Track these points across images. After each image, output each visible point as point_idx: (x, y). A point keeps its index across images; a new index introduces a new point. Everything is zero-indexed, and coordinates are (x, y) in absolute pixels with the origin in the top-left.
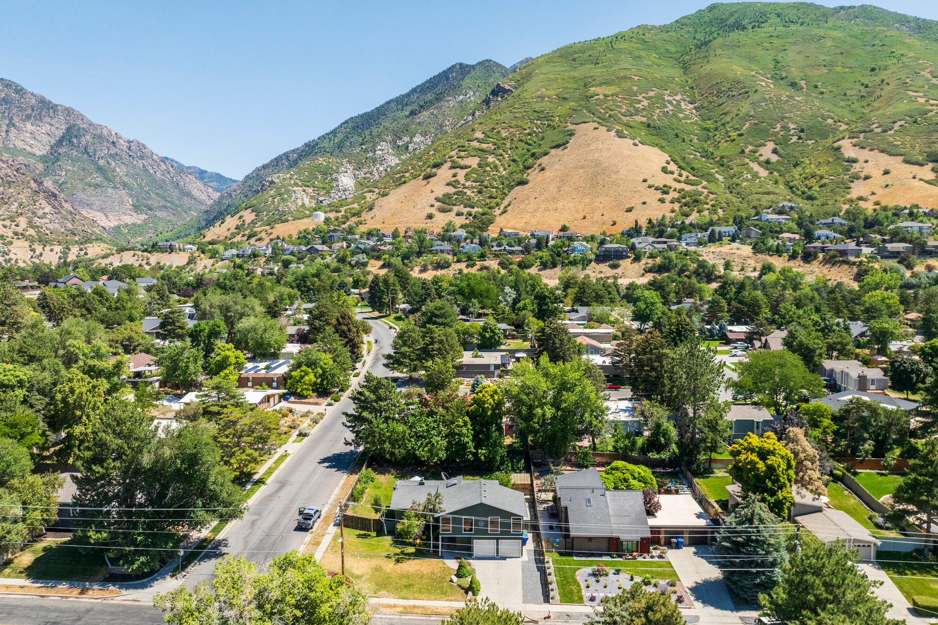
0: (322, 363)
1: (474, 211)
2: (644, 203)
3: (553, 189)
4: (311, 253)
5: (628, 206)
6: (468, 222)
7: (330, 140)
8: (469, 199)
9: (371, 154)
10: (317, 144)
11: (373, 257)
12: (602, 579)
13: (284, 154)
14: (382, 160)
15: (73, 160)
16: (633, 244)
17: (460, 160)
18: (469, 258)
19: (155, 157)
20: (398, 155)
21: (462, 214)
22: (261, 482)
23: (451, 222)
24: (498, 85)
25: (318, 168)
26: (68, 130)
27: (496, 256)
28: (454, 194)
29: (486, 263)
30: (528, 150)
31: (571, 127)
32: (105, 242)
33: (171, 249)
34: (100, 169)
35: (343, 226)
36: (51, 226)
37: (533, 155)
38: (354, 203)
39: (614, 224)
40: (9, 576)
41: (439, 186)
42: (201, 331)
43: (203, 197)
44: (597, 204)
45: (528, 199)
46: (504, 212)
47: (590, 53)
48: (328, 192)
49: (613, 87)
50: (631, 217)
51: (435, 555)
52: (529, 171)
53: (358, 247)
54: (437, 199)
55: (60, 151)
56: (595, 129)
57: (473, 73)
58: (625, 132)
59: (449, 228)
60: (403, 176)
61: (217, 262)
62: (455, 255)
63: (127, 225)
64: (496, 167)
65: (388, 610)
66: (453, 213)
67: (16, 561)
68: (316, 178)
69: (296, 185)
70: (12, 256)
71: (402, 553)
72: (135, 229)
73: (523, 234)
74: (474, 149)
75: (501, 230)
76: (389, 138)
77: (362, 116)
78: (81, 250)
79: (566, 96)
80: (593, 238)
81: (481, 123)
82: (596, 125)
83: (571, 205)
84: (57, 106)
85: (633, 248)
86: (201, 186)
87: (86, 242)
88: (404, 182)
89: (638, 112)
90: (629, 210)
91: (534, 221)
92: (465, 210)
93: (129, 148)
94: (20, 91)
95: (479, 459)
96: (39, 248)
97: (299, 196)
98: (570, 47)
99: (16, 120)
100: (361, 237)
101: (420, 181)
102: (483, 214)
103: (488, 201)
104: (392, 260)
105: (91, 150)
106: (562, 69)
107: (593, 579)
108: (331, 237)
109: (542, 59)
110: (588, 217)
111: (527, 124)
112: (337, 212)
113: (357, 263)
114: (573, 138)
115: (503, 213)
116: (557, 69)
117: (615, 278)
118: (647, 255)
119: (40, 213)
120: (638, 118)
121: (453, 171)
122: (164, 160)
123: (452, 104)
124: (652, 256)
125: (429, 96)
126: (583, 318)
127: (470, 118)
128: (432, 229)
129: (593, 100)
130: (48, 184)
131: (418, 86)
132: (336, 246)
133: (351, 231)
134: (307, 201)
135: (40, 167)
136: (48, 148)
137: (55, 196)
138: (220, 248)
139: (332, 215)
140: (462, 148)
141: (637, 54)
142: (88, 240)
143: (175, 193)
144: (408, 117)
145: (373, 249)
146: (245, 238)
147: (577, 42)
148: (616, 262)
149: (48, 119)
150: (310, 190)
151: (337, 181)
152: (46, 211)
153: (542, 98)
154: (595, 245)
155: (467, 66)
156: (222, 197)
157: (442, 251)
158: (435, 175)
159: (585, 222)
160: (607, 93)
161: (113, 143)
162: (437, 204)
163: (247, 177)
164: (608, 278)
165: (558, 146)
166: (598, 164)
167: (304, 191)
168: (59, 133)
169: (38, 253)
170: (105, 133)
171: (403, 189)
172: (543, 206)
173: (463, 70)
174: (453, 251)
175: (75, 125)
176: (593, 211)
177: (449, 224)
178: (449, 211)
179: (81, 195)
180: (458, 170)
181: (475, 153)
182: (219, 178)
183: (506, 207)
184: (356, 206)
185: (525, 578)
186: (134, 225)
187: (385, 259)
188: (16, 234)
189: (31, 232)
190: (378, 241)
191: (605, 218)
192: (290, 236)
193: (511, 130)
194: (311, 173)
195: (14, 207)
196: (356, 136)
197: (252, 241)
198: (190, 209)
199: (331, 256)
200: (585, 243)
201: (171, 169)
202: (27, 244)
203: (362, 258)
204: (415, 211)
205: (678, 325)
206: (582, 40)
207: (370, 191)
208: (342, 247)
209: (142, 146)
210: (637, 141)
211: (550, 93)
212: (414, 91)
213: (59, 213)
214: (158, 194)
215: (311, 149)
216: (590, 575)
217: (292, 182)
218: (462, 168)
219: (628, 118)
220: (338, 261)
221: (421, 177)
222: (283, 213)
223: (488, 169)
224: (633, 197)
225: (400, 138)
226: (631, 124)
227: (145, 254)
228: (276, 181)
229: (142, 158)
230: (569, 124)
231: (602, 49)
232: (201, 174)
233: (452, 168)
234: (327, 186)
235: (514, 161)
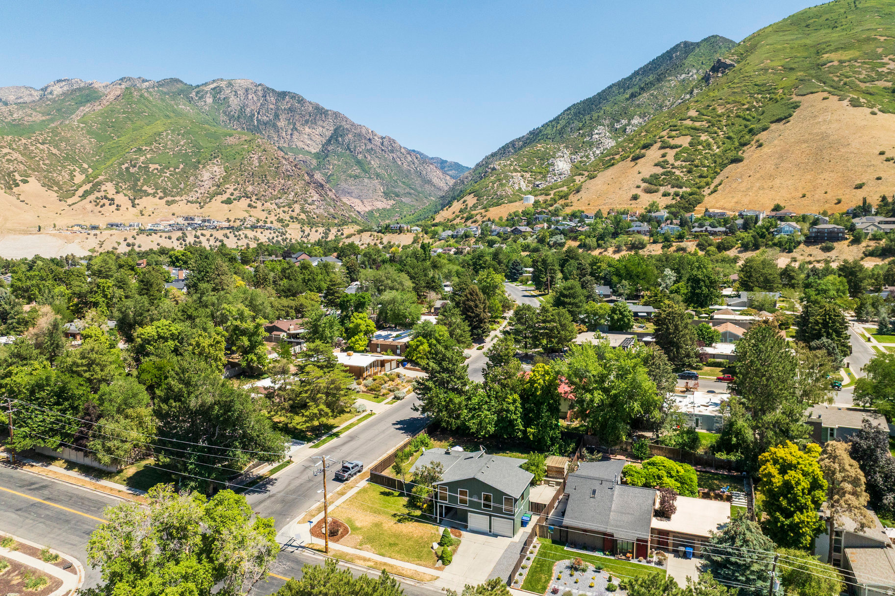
0: (437, 335)
1: (681, 191)
2: (879, 179)
3: (769, 167)
4: (515, 234)
5: (858, 182)
6: (674, 202)
7: (553, 127)
8: (678, 179)
9: (588, 139)
10: (540, 131)
11: (570, 238)
12: (577, 574)
13: (511, 143)
14: (599, 143)
15: (338, 156)
16: (853, 225)
17: (670, 140)
18: (667, 239)
19: (403, 150)
20: (615, 138)
21: (669, 194)
22: (337, 435)
23: (654, 203)
24: (719, 60)
25: (536, 154)
26: (335, 130)
27: (696, 237)
28: (662, 174)
29: (683, 245)
30: (746, 126)
31: (795, 98)
32: (358, 224)
33: (400, 231)
34: (359, 162)
35: (550, 208)
36: (317, 211)
37: (751, 131)
38: (563, 186)
39: (839, 202)
40: (116, 482)
41: (647, 167)
42: (348, 301)
43: (442, 184)
44: (820, 181)
45: (741, 177)
46: (715, 191)
47: (827, 16)
48: (545, 177)
49: (851, 52)
50: (860, 194)
51: (433, 521)
52: (745, 148)
53: (557, 229)
54: (644, 180)
55: (330, 148)
56: (824, 99)
57: (697, 50)
58: (862, 100)
59: (653, 207)
60: (613, 159)
61: (435, 242)
62: (652, 235)
63: (378, 210)
64: (709, 145)
65: (361, 562)
66: (660, 194)
67: (125, 471)
68: (534, 163)
69: (516, 171)
70: (288, 236)
71: (408, 514)
72: (384, 213)
73: (730, 214)
74: (686, 128)
75: (707, 210)
76: (607, 122)
77: (584, 102)
78: (339, 231)
79: (793, 66)
80: (804, 218)
81: (697, 101)
82: (825, 95)
83: (790, 183)
84: (327, 111)
85: (852, 229)
86: (441, 174)
87: (343, 224)
88: (613, 165)
89: (880, 77)
90: (859, 187)
91: (746, 200)
92: (672, 191)
93: (382, 144)
94: (301, 101)
95: (528, 437)
96: (307, 229)
97: (516, 181)
98: (803, 13)
99: (298, 124)
100: (564, 219)
101: (628, 163)
102: (691, 194)
103: (697, 180)
104: (587, 241)
105: (352, 147)
106: (794, 37)
107: (568, 572)
108: (536, 219)
109: (770, 29)
110: (808, 195)
111: (746, 99)
112: (547, 195)
113: (555, 243)
114: (797, 111)
115: (712, 193)
116: (786, 38)
117: (827, 262)
118: (870, 236)
119: (310, 200)
120: (881, 84)
121: (663, 151)
122: (410, 152)
123: (673, 83)
124: (875, 238)
125: (651, 78)
126: (743, 304)
127: (688, 96)
128: (634, 210)
129: (825, 68)
130: (318, 176)
131: (641, 69)
132: (538, 227)
133: (556, 213)
134: (523, 185)
135: (315, 162)
136: (320, 146)
137: (322, 186)
138: (439, 229)
139: (541, 198)
140: (674, 128)
141: (887, 11)
142: (344, 223)
143: (418, 182)
144: (627, 99)
145: (572, 230)
146: (463, 220)
147: (812, 6)
148: (830, 244)
149: (320, 123)
150: (528, 175)
151: (553, 165)
152: (315, 199)
153: (765, 70)
154: (806, 226)
155: (692, 44)
156: (455, 184)
157: (639, 232)
158: (643, 156)
159: (805, 201)
160: (844, 58)
161: (370, 139)
162: (644, 185)
163: (478, 165)
164: (818, 262)
165: (779, 120)
166: (824, 136)
167: (522, 176)
168: (328, 134)
169: (306, 233)
170: (364, 131)
171: (611, 171)
172: (758, 185)
173: (687, 48)
174: (650, 231)
175: (341, 126)
176: (815, 188)
177: (653, 205)
178: (656, 192)
179: (343, 185)
180: (667, 150)
181: (687, 132)
182: (457, 166)
183: (717, 186)
184: (565, 189)
185: (504, 557)
186: (384, 209)
187: (581, 240)
188: (292, 218)
189: (303, 216)
190: (579, 222)
191: (828, 196)
192: (501, 219)
193: (728, 106)
194: (529, 159)
195: (291, 197)
196: (576, 122)
197: (469, 223)
198: (430, 196)
199: (532, 236)
200: (794, 224)
201: (416, 161)
202: (299, 226)
203: (560, 238)
204: (621, 192)
205: (825, 315)
206: (819, 4)
207: (580, 174)
208: (543, 228)
209: (392, 141)
210: (875, 110)
211: (775, 64)
212: (636, 73)
213: (325, 200)
214: (404, 183)
215: (535, 136)
216: (568, 567)
217: (512, 168)
218: (672, 148)
219: (868, 84)
220: (538, 242)
221: (630, 159)
222: (501, 197)
223: (700, 147)
224: (865, 171)
225: (618, 121)
226: (871, 90)
227: (380, 234)
228: (498, 167)
229: (392, 151)
230: (794, 96)
231: (842, 11)
232: (442, 165)
233: (662, 148)
234: (544, 171)
235: (729, 138)
